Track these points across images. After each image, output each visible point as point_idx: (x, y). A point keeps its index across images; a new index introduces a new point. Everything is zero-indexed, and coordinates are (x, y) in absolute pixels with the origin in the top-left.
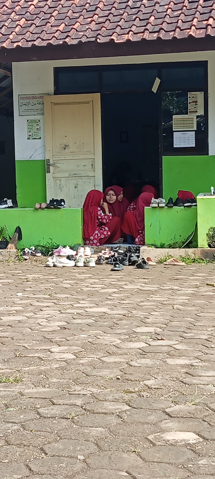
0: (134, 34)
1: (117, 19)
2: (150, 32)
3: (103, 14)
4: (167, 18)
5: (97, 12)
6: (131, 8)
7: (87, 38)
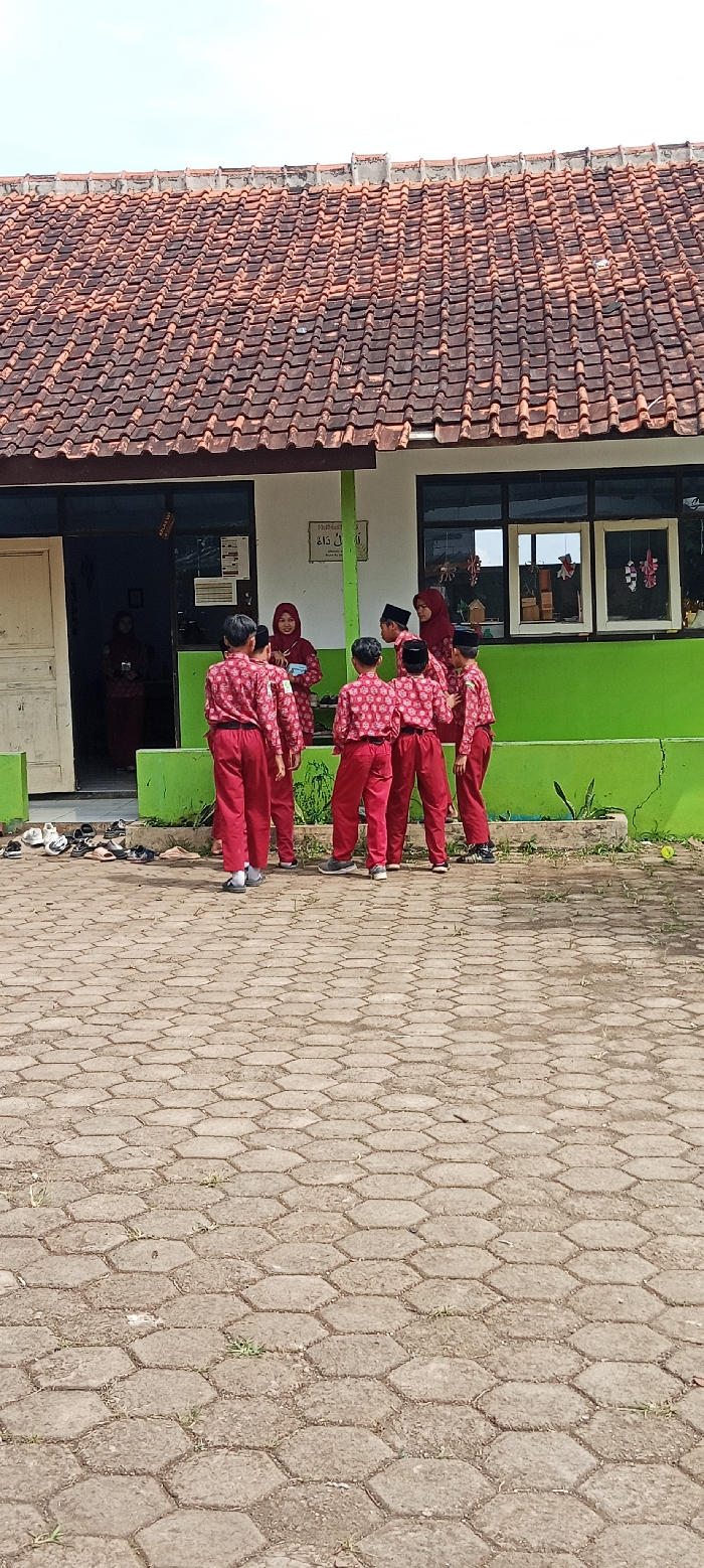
0: (103, 442)
1: (74, 411)
2: (131, 440)
3: (52, 401)
4: (164, 413)
5: (39, 397)
6: (104, 391)
7: (18, 447)
